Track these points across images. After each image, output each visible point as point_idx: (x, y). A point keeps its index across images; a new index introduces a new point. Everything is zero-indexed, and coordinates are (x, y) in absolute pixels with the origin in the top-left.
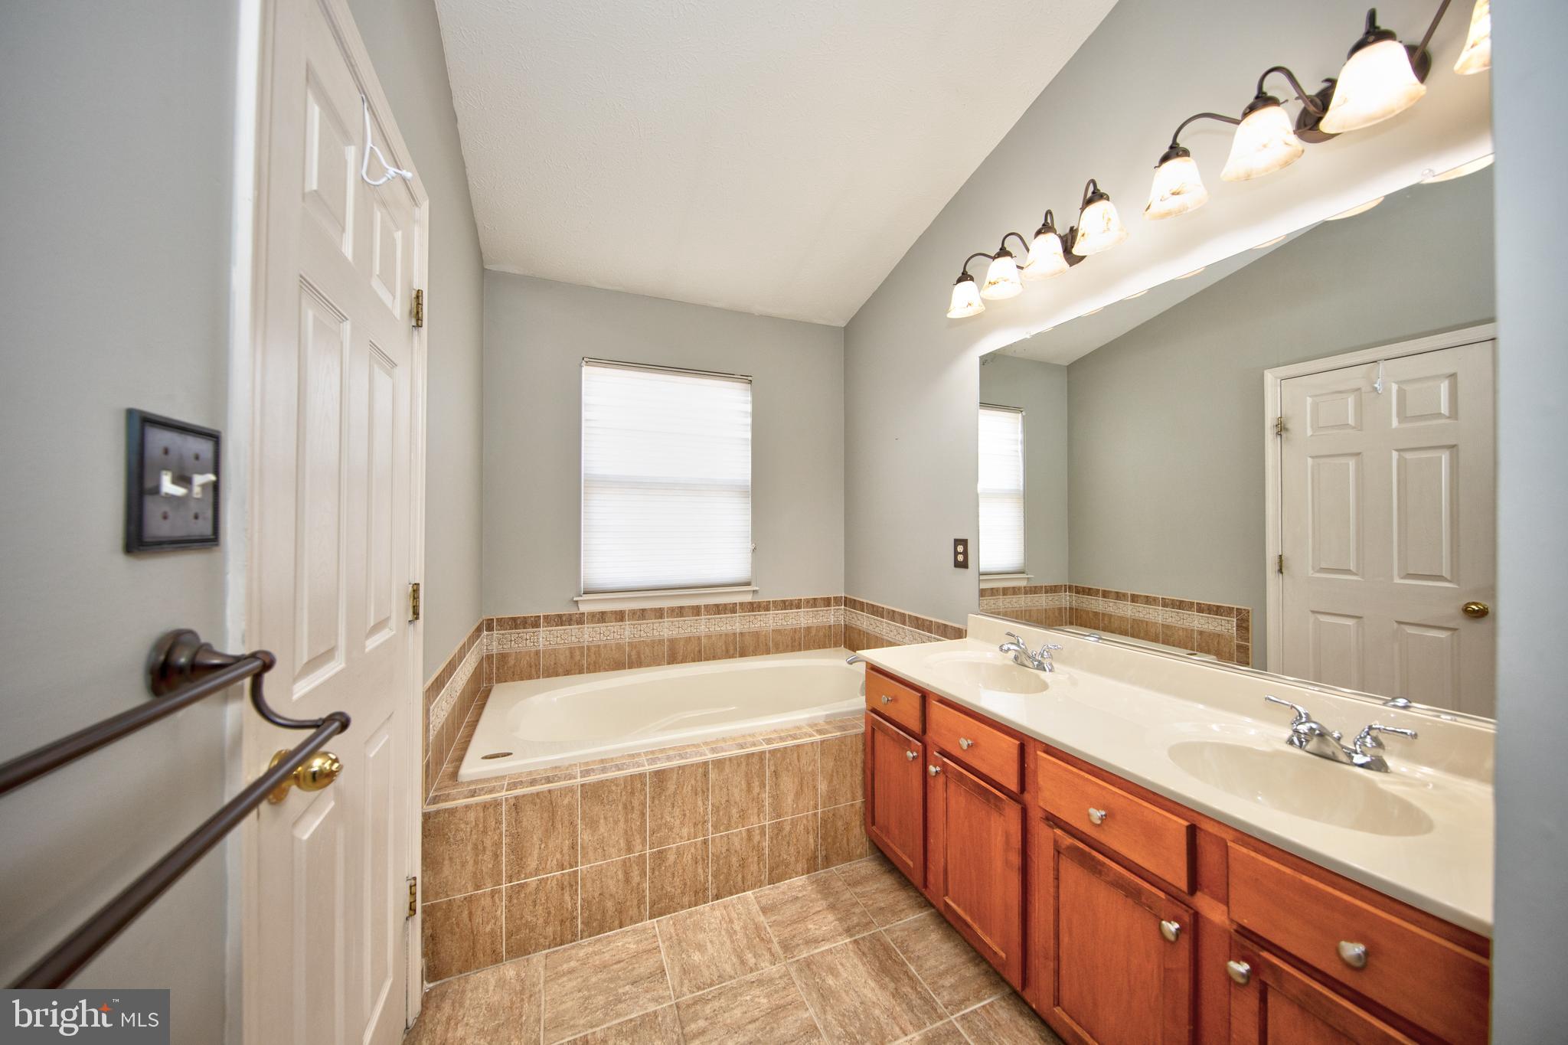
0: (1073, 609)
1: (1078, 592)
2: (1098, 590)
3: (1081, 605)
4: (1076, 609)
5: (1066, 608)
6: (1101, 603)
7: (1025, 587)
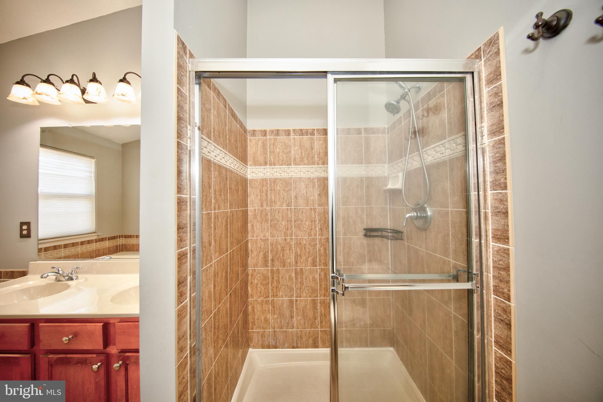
0: (123, 245)
1: (125, 237)
2: (134, 235)
3: (127, 242)
4: (125, 245)
5: (120, 245)
6: (135, 240)
7: (95, 239)
